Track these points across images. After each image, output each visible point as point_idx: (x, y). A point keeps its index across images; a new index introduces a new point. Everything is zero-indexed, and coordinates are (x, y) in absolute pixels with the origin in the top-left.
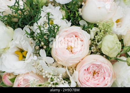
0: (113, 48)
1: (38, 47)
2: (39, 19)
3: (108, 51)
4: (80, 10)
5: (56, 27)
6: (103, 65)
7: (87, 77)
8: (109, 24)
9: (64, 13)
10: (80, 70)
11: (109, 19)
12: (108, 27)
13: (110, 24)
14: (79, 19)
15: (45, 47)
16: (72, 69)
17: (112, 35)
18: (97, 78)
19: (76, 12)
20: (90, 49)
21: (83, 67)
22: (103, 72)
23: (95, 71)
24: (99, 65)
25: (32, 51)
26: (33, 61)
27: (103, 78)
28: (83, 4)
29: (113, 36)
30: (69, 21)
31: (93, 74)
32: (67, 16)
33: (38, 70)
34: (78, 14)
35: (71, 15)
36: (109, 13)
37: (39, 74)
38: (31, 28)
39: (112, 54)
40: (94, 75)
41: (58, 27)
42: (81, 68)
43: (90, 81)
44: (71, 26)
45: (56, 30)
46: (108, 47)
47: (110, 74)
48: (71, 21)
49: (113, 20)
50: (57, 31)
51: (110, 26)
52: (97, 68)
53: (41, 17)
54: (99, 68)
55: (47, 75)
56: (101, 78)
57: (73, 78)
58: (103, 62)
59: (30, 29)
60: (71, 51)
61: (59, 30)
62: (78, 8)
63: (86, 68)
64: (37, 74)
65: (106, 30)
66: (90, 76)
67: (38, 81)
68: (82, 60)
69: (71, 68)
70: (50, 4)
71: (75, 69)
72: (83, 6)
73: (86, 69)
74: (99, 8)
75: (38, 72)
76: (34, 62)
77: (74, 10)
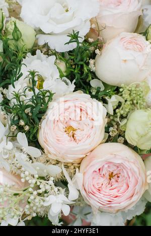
0: (146, 135)
1: (15, 127)
2: (19, 77)
3: (137, 140)
4: (92, 61)
5: (48, 94)
6: (127, 164)
7: (98, 183)
8: (140, 93)
9: (63, 66)
10: (85, 171)
11: (142, 82)
12: (138, 97)
13: (142, 92)
14: (90, 78)
15: (27, 128)
16: (72, 167)
17: (146, 111)
18: (115, 185)
19: (85, 65)
20: (107, 131)
21: (92, 166)
22: (126, 176)
23: (112, 173)
24: (119, 164)
25: (6, 132)
26: (5, 151)
27: (125, 186)
28: (97, 51)
29: (147, 113)
30: (71, 82)
31: (108, 177)
32: (69, 72)
33: (14, 167)
34: (87, 70)
35: (76, 71)
36: (141, 70)
37: (16, 173)
38: (5, 91)
39: (143, 144)
40: (110, 179)
41: (51, 95)
42: (87, 168)
43: (104, 189)
44: (74, 91)
45: (47, 99)
46: (137, 133)
47: (139, 181)
48: (74, 81)
49: (148, 84)
50: (48, 102)
51: (141, 95)
52: (115, 168)
53: (22, 74)
54: (119, 168)
55: (27, 178)
56: (122, 186)
57: (74, 183)
58: (126, 159)
59: (2, 94)
60: (73, 136)
61: (52, 99)
62: (88, 59)
63: (96, 168)
64: (12, 172)
65: (135, 102)
66: (104, 181)
67: (13, 186)
68: (91, 151)
69: (73, 164)
70: (38, 52)
71: (79, 167)
72: (97, 56)
73: (97, 170)
74: (125, 61)
75: (15, 170)
76: (7, 152)
77: (82, 63)
